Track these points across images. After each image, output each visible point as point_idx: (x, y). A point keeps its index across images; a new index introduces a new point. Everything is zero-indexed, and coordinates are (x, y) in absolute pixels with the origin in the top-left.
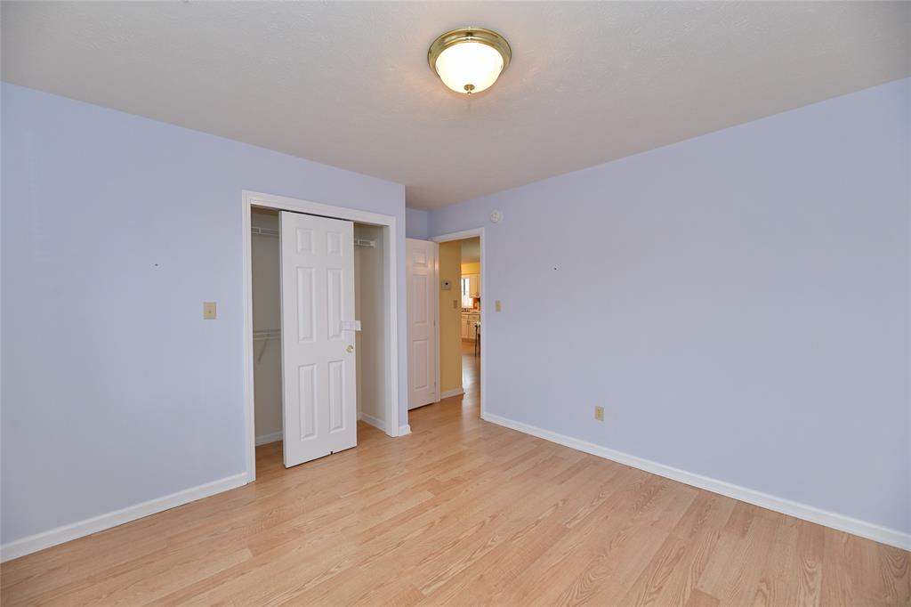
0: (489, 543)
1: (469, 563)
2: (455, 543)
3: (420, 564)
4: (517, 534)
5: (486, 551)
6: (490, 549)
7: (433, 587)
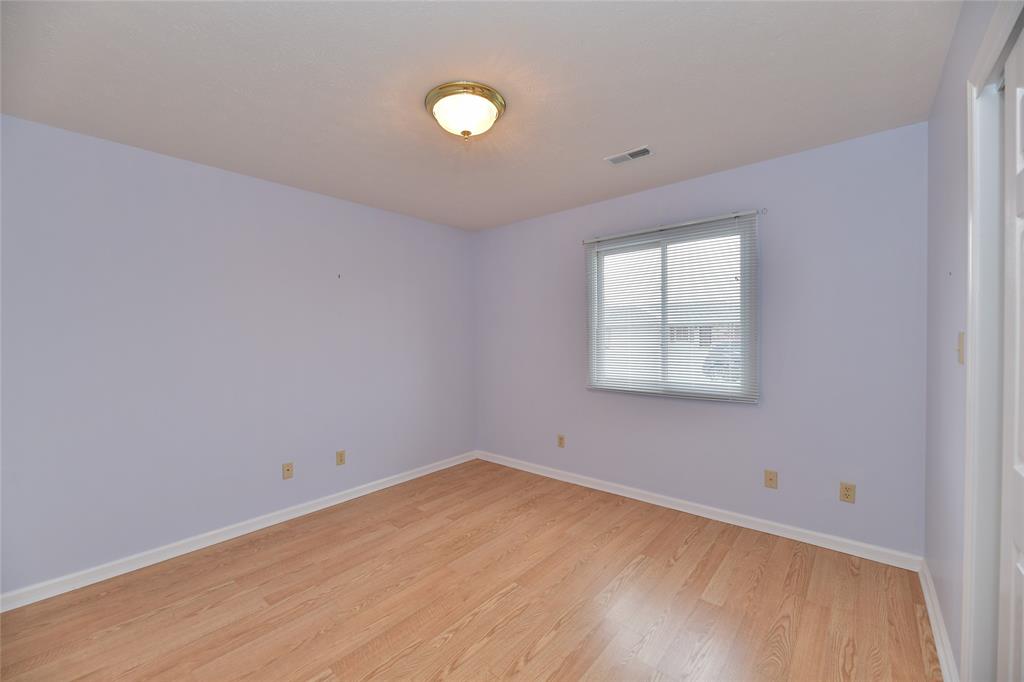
0: (451, 635)
1: (476, 610)
2: (493, 631)
3: (527, 606)
4: (411, 653)
5: (457, 625)
6: (451, 628)
7: (508, 588)
